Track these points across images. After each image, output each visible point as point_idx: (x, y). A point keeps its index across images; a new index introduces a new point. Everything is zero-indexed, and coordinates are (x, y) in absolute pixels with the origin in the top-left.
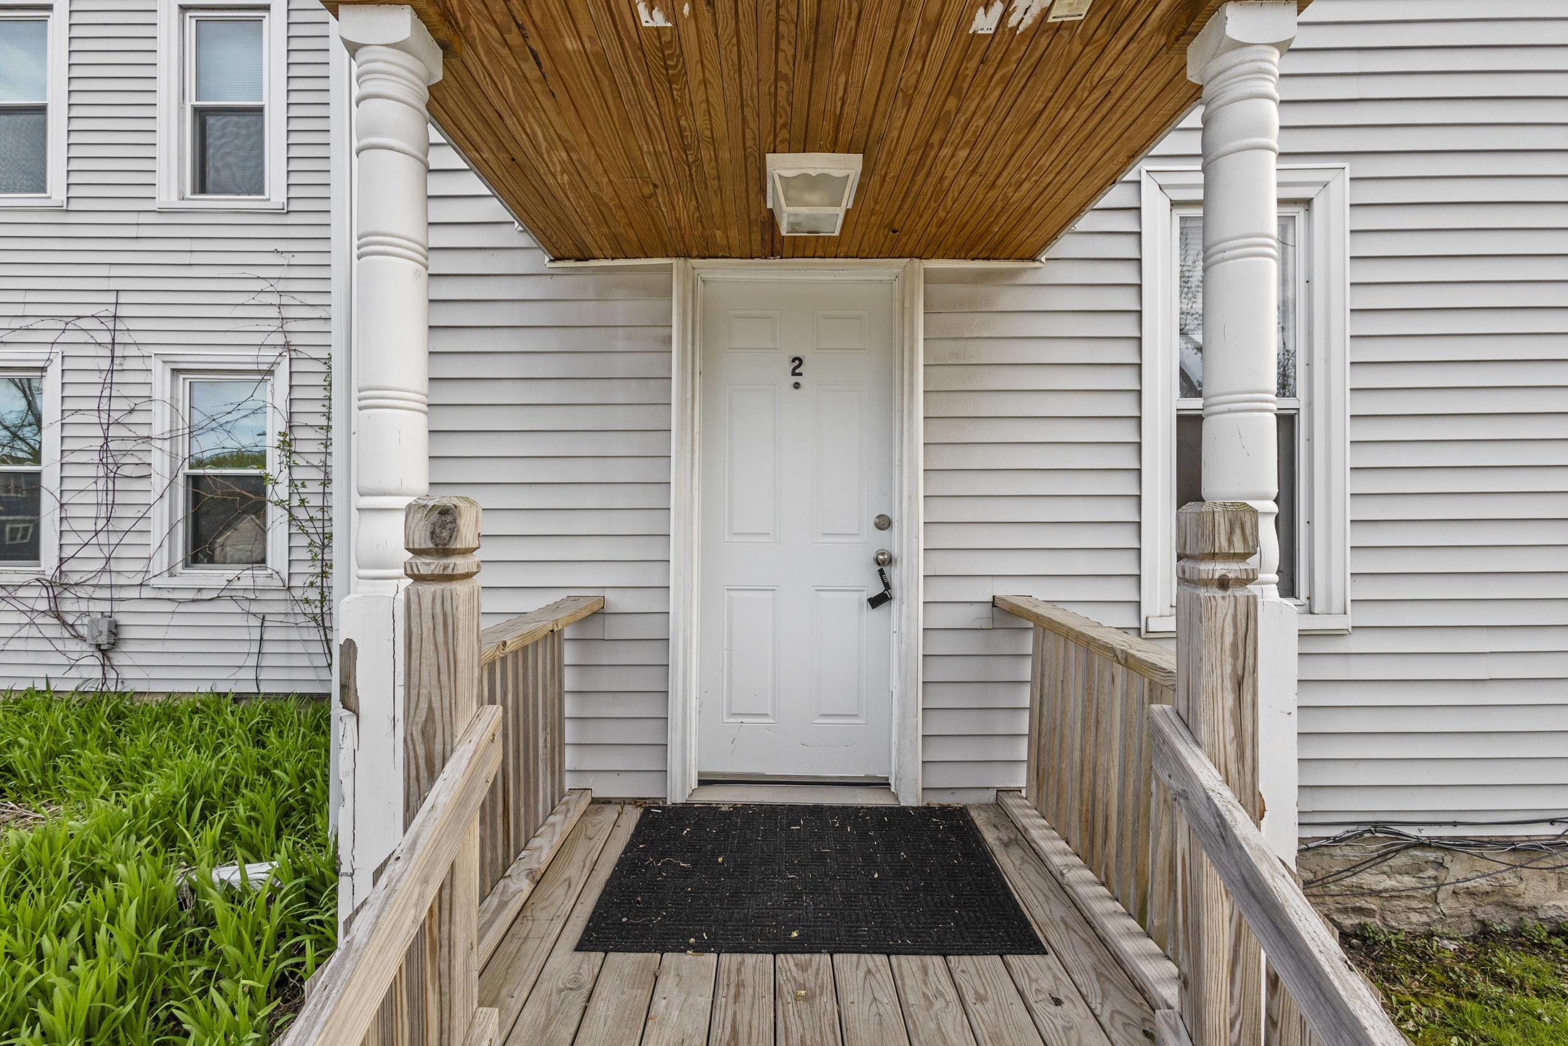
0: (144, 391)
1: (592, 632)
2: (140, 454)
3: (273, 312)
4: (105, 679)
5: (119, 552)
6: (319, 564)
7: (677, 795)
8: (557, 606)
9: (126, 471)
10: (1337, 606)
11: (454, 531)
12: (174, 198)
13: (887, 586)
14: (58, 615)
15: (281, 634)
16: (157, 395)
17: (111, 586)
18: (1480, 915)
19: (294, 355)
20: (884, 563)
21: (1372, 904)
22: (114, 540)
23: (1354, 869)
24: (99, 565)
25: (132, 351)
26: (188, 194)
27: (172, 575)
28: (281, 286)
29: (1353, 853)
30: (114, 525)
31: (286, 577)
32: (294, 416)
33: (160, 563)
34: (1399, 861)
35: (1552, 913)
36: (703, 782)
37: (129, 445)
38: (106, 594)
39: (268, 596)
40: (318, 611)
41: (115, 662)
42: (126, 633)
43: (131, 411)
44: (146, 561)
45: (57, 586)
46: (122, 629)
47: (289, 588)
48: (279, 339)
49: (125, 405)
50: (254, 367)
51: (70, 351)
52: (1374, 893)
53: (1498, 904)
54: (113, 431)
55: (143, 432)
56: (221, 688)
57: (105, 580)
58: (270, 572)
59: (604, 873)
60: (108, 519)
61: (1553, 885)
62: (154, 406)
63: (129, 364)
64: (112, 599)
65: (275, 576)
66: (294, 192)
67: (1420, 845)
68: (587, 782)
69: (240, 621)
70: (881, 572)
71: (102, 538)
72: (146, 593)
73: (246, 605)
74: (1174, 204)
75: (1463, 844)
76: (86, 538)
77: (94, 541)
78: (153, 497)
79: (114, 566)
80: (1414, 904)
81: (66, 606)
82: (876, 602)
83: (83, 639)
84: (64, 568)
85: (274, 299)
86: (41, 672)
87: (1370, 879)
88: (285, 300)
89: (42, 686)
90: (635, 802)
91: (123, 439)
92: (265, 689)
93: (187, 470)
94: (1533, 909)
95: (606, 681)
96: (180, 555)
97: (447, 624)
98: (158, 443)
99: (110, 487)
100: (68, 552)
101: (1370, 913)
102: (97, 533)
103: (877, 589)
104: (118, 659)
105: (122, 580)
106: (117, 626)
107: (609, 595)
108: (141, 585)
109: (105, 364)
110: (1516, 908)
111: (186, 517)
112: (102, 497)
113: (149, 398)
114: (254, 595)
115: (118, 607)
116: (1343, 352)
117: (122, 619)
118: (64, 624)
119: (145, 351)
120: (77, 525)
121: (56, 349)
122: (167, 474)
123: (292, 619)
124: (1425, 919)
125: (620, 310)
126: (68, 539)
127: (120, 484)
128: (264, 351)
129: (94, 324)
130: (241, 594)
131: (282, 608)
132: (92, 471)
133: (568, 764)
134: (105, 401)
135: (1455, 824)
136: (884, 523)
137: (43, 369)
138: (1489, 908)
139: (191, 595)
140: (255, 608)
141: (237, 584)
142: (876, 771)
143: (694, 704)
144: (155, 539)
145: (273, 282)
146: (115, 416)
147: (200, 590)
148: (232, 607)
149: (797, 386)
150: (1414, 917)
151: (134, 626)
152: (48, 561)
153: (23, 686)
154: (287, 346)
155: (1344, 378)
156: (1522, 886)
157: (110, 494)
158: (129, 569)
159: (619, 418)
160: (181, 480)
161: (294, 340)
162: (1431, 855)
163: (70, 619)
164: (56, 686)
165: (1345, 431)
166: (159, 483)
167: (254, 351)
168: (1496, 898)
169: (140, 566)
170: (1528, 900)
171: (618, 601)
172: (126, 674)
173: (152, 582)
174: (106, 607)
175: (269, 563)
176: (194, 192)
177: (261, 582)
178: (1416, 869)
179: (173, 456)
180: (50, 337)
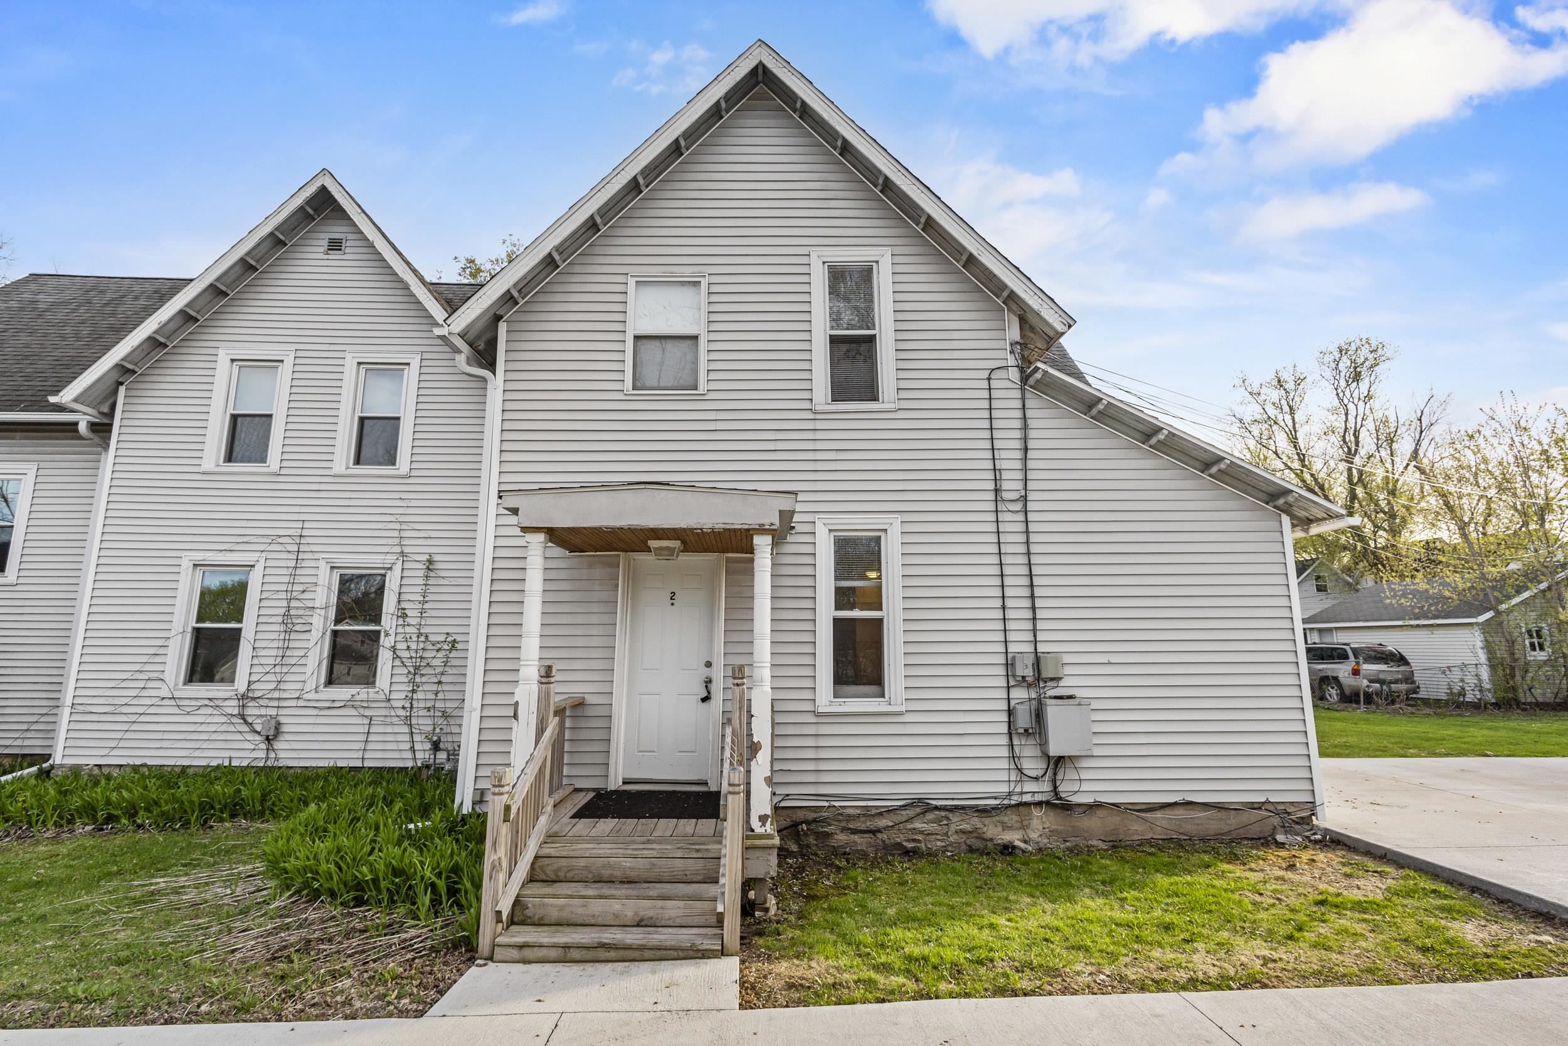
0: (313, 580)
1: (579, 712)
2: (306, 618)
3: (396, 534)
4: (267, 758)
5: (287, 678)
6: (411, 685)
7: (612, 787)
8: (565, 700)
9: (297, 628)
10: (899, 702)
11: (551, 672)
12: (343, 468)
13: (709, 693)
14: (243, 717)
15: (381, 729)
16: (320, 582)
17: (279, 699)
18: (968, 842)
19: (405, 559)
20: (708, 682)
21: (920, 837)
22: (285, 670)
23: (910, 820)
24: (273, 686)
25: (309, 556)
26: (351, 465)
27: (316, 692)
28: (402, 519)
29: (910, 813)
30: (286, 661)
31: (387, 693)
32: (402, 595)
33: (311, 685)
34: (930, 816)
35: (999, 841)
36: (624, 783)
37: (301, 612)
38: (275, 704)
39: (375, 705)
40: (408, 714)
41: (275, 747)
42: (284, 729)
43: (304, 591)
44: (303, 683)
45: (244, 698)
46: (283, 726)
47: (389, 700)
48: (398, 550)
49: (301, 588)
50: (381, 566)
51: (271, 555)
52: (922, 832)
53: (977, 838)
54: (293, 604)
55: (310, 604)
56: (340, 764)
57: (276, 695)
58: (377, 689)
59: (579, 806)
60: (283, 657)
61: (1000, 829)
62: (318, 589)
63: (305, 564)
64: (278, 707)
65: (381, 692)
66: (414, 465)
67: (937, 808)
68: (573, 781)
69: (359, 721)
70: (706, 686)
71: (278, 669)
72: (301, 703)
73: (362, 711)
74: (830, 531)
75: (957, 807)
76: (268, 669)
77: (273, 671)
78: (311, 644)
79: (282, 686)
80: (939, 837)
81: (248, 711)
82: (705, 699)
83: (259, 733)
84: (252, 687)
85: (397, 526)
86: (227, 754)
87: (918, 825)
88: (404, 527)
89: (226, 763)
90: (594, 790)
91: (297, 608)
92: (367, 764)
93: (332, 627)
94: (991, 840)
95: (583, 735)
96: (323, 679)
97: (548, 694)
98: (318, 611)
99: (287, 638)
100: (254, 678)
101: (919, 841)
102: (275, 665)
103: (705, 694)
104: (277, 745)
105: (285, 695)
106: (279, 724)
107: (586, 696)
108: (298, 698)
109: (293, 564)
110: (984, 839)
111: (328, 656)
112: (281, 644)
113: (316, 584)
114: (368, 704)
115: (282, 712)
116: (900, 593)
117: (283, 720)
118: (246, 722)
119: (317, 556)
120: (263, 661)
121: (264, 554)
122: (321, 630)
123: (389, 720)
124: (943, 844)
125: (597, 572)
126: (255, 669)
127: (293, 636)
128: (388, 557)
129: (289, 540)
130: (359, 703)
131: (384, 712)
132: (276, 628)
133: (565, 773)
134: (290, 585)
135: (953, 799)
136: (709, 665)
137: (253, 566)
138: (973, 840)
139: (328, 704)
140: (368, 713)
141: (357, 698)
142: (703, 777)
143: (622, 746)
144: (309, 670)
145: (397, 516)
146: (294, 594)
147: (334, 701)
148: (353, 712)
149: (672, 604)
150: (939, 843)
151: (290, 724)
152: (241, 684)
153: (214, 763)
154: (402, 552)
155: (900, 604)
156: (985, 829)
157: (287, 642)
158: (291, 688)
159: (595, 619)
160: (328, 633)
161: (406, 550)
162: (943, 814)
163: (250, 720)
164: (235, 763)
165: (901, 626)
166: (316, 634)
167: (382, 557)
168: (975, 835)
169: (299, 686)
170: (989, 835)
171: (590, 699)
172: (281, 755)
173: (304, 696)
174: (273, 712)
175: (377, 684)
176: (354, 464)
177: (372, 696)
178: (938, 821)
179: (326, 618)
180: (262, 547)
